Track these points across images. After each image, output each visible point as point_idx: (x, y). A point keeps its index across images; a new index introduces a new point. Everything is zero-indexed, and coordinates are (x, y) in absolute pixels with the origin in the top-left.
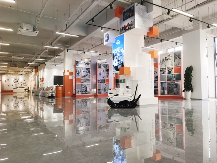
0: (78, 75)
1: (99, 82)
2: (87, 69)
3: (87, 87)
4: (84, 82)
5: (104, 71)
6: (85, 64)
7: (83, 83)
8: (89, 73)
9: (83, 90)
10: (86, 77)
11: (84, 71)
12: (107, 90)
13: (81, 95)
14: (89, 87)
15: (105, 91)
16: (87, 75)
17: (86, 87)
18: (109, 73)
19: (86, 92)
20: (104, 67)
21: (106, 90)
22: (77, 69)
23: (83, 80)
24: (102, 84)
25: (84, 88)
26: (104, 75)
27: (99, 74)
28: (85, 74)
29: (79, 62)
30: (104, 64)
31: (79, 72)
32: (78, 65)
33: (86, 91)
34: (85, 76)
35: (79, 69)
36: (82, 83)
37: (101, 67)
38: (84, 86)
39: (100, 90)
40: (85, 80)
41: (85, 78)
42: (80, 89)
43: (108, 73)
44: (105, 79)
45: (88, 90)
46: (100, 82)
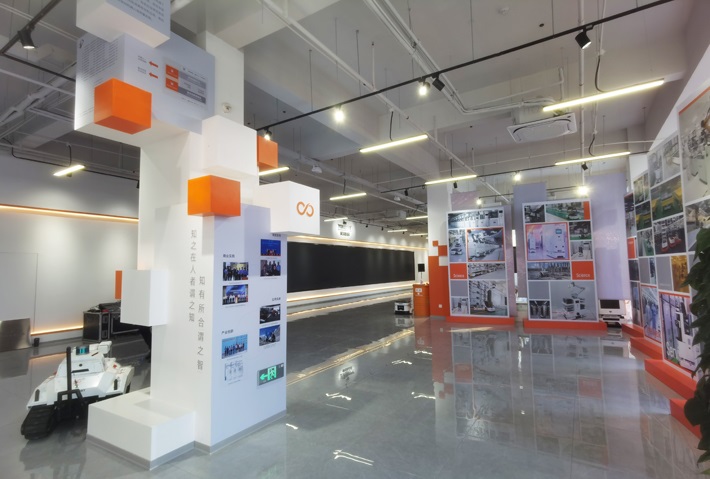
0: (456, 254)
1: (538, 274)
2: (488, 231)
3: (493, 291)
4: (478, 274)
5: (558, 231)
6: (482, 217)
7: (475, 280)
8: (497, 246)
9: (478, 301)
10: (485, 259)
11: (476, 241)
13: (470, 315)
14: (501, 291)
15: (570, 309)
16: (492, 251)
17: (489, 292)
18: (590, 237)
19: (489, 309)
20: (561, 215)
22: (452, 236)
23: (473, 270)
24: (550, 281)
25: (478, 295)
26: (560, 248)
27: (533, 245)
28: (483, 248)
29: (457, 215)
30: (561, 206)
31: (458, 245)
32: (453, 224)
33: (489, 304)
34: (482, 256)
35: (458, 236)
36: (471, 277)
37: (542, 219)
38: (479, 286)
40: (483, 269)
41: (482, 263)
43: (583, 238)
44: (568, 263)
45: (497, 300)
46: (542, 276)
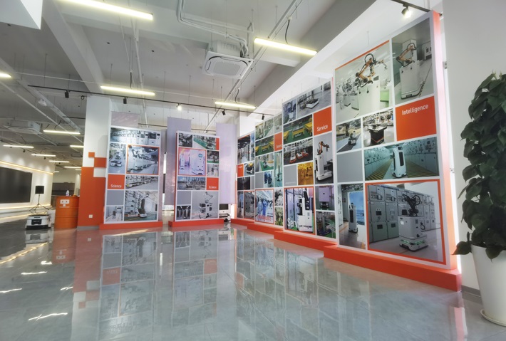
0: (116, 166)
1: (184, 185)
2: (147, 149)
3: (146, 200)
4: (135, 185)
5: (200, 155)
6: (143, 136)
7: (131, 190)
8: (153, 162)
9: (132, 209)
10: (141, 172)
11: (136, 156)
12: (211, 209)
13: (123, 222)
14: (153, 199)
15: (203, 211)
16: (149, 166)
17: (143, 201)
18: (218, 162)
19: (142, 215)
20: (203, 145)
21: (207, 209)
22: (113, 149)
23: (130, 181)
24: (193, 191)
25: (133, 204)
26: (200, 167)
27: (183, 164)
28: (141, 163)
29: (120, 130)
30: (203, 138)
31: (118, 157)
32: (115, 137)
33: (142, 211)
34: (139, 169)
35: (119, 150)
36: (128, 188)
37: (190, 145)
38: (134, 196)
39: (184, 207)
40: (140, 181)
41: (139, 175)
42: (118, 206)
43: (214, 162)
44: (204, 179)
45: (149, 207)
46: (187, 187)
